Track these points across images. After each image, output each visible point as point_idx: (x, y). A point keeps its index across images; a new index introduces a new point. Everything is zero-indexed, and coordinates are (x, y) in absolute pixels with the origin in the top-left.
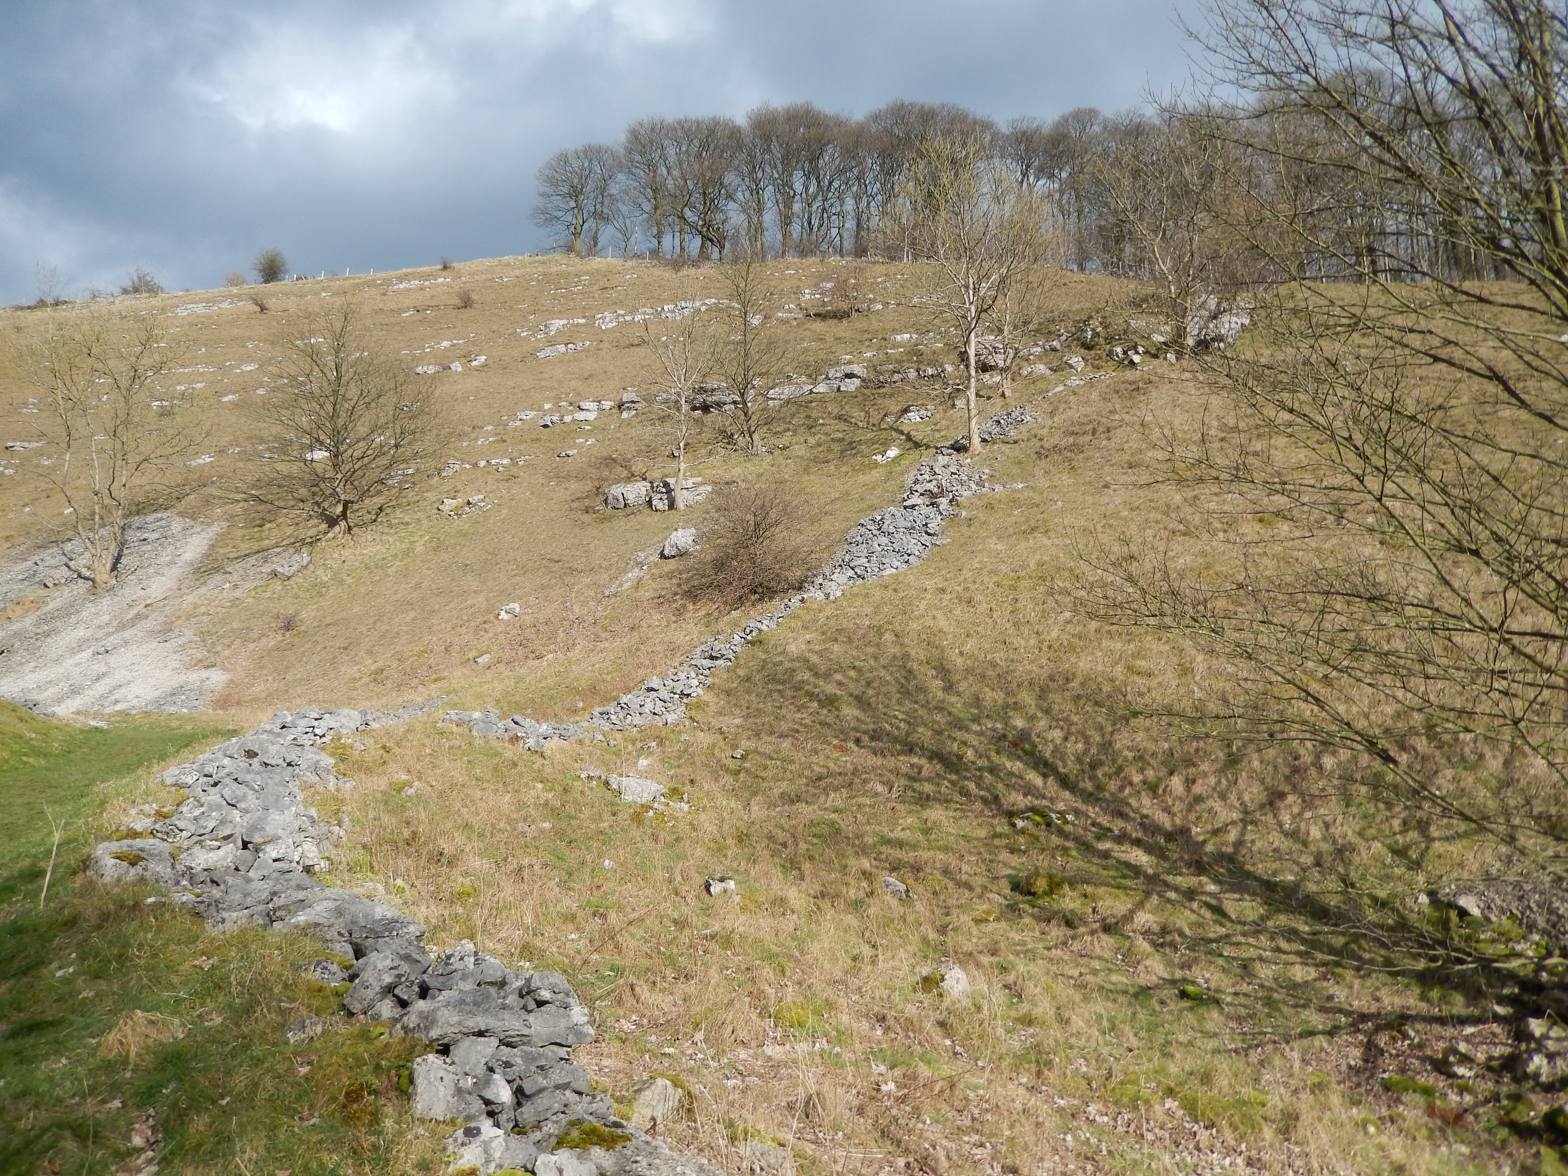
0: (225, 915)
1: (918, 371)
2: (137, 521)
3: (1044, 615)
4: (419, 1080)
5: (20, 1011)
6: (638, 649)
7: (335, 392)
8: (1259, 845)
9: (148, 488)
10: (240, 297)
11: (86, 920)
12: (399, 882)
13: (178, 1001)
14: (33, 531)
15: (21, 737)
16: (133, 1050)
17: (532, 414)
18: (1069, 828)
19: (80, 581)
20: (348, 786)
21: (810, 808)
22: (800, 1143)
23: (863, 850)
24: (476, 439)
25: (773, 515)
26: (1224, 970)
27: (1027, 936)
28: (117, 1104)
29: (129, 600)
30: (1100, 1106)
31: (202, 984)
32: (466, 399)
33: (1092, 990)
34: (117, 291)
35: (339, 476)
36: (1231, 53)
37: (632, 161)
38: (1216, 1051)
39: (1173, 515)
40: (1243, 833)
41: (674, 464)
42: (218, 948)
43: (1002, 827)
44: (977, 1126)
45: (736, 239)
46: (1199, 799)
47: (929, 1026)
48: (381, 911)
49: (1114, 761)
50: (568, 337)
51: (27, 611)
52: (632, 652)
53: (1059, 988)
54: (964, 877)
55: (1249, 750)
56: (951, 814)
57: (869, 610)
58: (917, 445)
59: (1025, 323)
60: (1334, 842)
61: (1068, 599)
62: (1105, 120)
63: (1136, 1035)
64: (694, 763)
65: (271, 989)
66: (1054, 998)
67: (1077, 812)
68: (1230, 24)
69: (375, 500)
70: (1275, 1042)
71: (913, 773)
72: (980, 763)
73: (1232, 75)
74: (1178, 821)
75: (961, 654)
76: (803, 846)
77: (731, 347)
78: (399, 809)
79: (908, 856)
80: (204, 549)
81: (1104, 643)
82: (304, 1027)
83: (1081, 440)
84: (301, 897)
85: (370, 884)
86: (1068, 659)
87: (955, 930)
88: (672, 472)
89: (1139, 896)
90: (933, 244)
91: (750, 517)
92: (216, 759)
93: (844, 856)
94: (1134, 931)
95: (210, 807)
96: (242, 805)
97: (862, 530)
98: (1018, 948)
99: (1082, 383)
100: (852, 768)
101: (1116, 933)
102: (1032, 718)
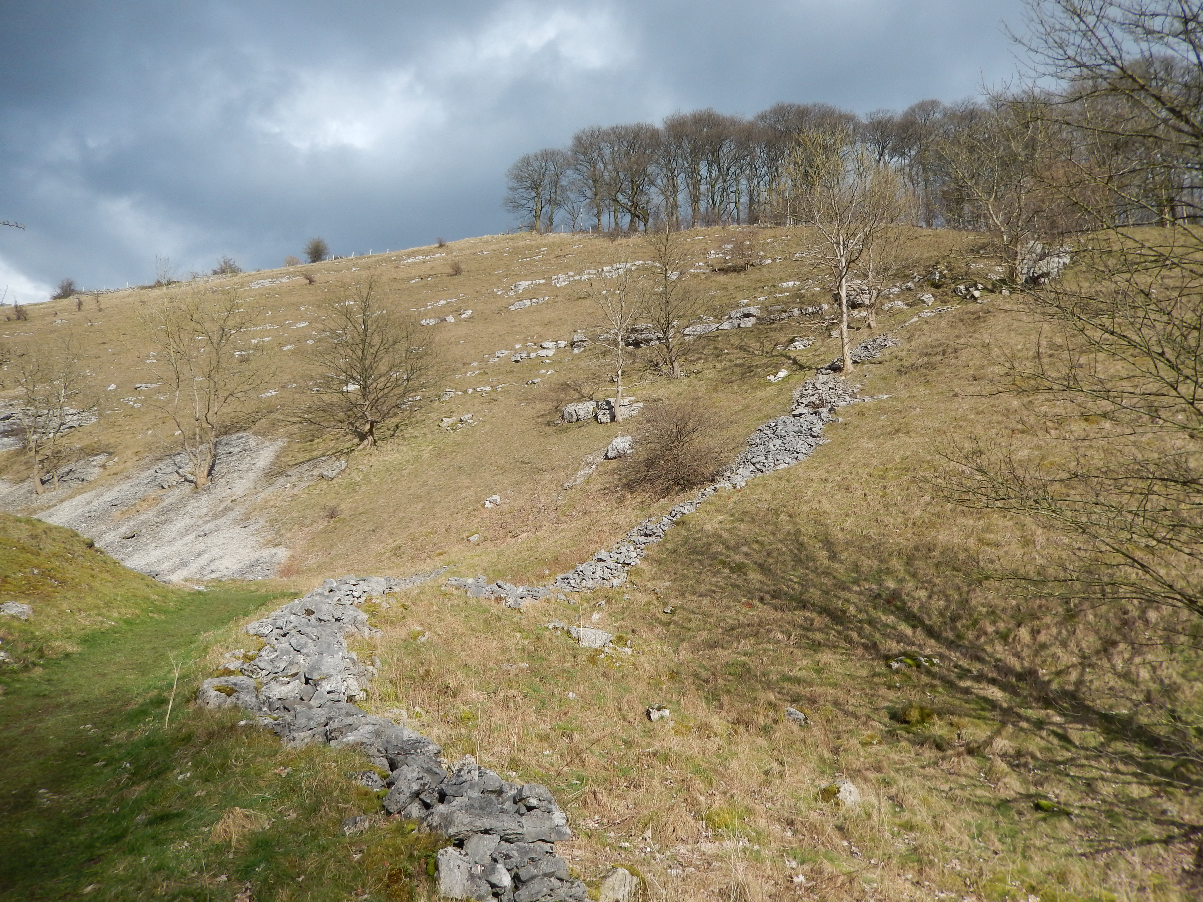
0: (296, 734)
1: (801, 310)
2: (225, 439)
3: (909, 499)
4: (443, 868)
5: (154, 805)
6: (589, 529)
7: (363, 341)
8: (1096, 684)
9: (233, 415)
10: (295, 274)
11: (198, 737)
12: (418, 709)
13: (265, 800)
14: (153, 448)
15: (148, 599)
16: (234, 838)
17: (506, 352)
18: (935, 669)
19: (186, 483)
20: (379, 635)
21: (726, 652)
23: (769, 686)
24: (466, 373)
25: (690, 424)
26: (1071, 787)
27: (904, 756)
28: (224, 878)
29: (220, 497)
30: (974, 899)
31: (281, 788)
32: (457, 343)
33: (961, 802)
34: (210, 273)
35: (367, 403)
36: (1050, 53)
37: (577, 160)
38: (1069, 855)
39: (1012, 417)
40: (1082, 674)
41: (614, 388)
42: (291, 760)
43: (881, 668)
45: (657, 215)
46: (1043, 646)
47: (829, 829)
48: (408, 733)
49: (971, 615)
50: (532, 294)
51: (150, 506)
52: (586, 531)
53: (933, 800)
54: (851, 708)
55: (1084, 607)
56: (838, 657)
57: (767, 496)
58: (802, 367)
59: (885, 270)
60: (1162, 681)
61: (927, 486)
62: (944, 108)
63: (1000, 840)
64: (634, 617)
65: (331, 793)
66: (929, 808)
67: (941, 657)
68: (1048, 29)
69: (393, 420)
70: (1118, 848)
71: (807, 624)
72: (860, 616)
73: (1052, 69)
74: (1026, 664)
75: (842, 530)
76: (721, 682)
77: (656, 297)
78: (415, 653)
79: (806, 691)
80: (271, 459)
81: (959, 520)
82: (356, 823)
83: (934, 359)
84: (349, 722)
85: (396, 710)
86: (930, 533)
87: (846, 751)
88: (612, 393)
89: (996, 725)
90: (810, 211)
91: (673, 427)
92: (285, 616)
93: (754, 690)
94: (993, 754)
95: (282, 651)
96: (304, 651)
97: (761, 434)
98: (898, 766)
99: (933, 314)
100: (757, 620)
101: (978, 756)
102: (902, 581)
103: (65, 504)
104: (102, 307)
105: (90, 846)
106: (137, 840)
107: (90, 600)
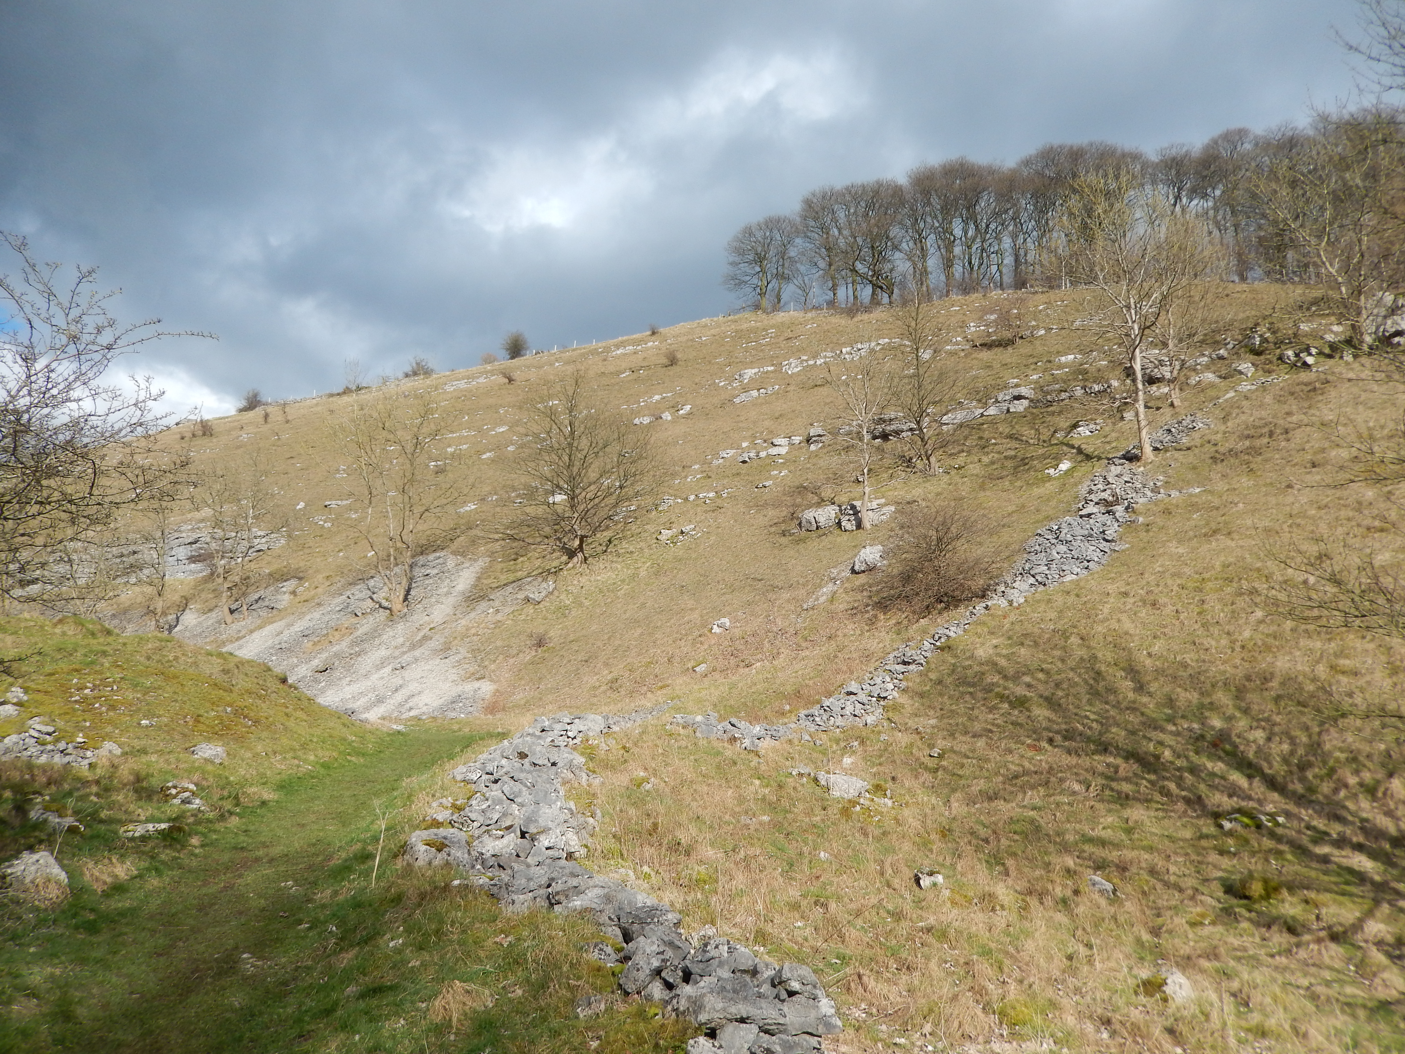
0: (515, 897)
1: (1084, 388)
2: (421, 560)
3: (1234, 615)
5: (365, 975)
6: (836, 657)
7: (570, 445)
9: (428, 533)
10: (492, 373)
11: (409, 898)
12: (646, 869)
13: (486, 973)
14: (346, 571)
15: (345, 740)
16: (455, 1016)
17: (732, 452)
18: (1280, 831)
19: (381, 610)
20: (598, 781)
21: (1009, 806)
23: (1065, 848)
24: (686, 477)
25: (954, 530)
27: (1247, 941)
29: (417, 625)
31: (503, 959)
32: (675, 443)
33: (1327, 1002)
34: (400, 375)
35: (576, 515)
37: (807, 226)
39: (1366, 512)
41: (859, 489)
42: (513, 927)
43: (1209, 828)
45: (903, 285)
47: (1157, 1032)
48: (644, 899)
49: (1325, 763)
50: (760, 383)
51: (343, 636)
52: (831, 659)
54: (1173, 879)
56: (1152, 814)
57: (1053, 615)
58: (1088, 457)
59: (1189, 336)
62: (1256, 137)
64: (894, 762)
65: (560, 968)
66: (1286, 1009)
67: (1288, 814)
68: (1393, 32)
69: (605, 534)
71: (1110, 772)
72: (1179, 763)
75: (1150, 655)
76: (1004, 842)
77: (906, 380)
78: (639, 802)
79: (1114, 855)
80: (471, 581)
81: (1303, 642)
82: (590, 1004)
83: (1258, 443)
84: (575, 884)
85: (622, 870)
86: (1264, 659)
87: (1170, 932)
88: (857, 495)
89: (1367, 904)
90: (1091, 271)
91: (933, 533)
92: (495, 759)
93: (1046, 853)
94: (1366, 941)
95: (493, 801)
96: (518, 800)
97: (1041, 540)
98: (1239, 954)
99: (1254, 387)
100: (1047, 767)
101: (1345, 942)
102: (1230, 719)
103: (256, 635)
104: (289, 418)
105: (299, 1021)
106: (349, 1016)
107: (285, 741)
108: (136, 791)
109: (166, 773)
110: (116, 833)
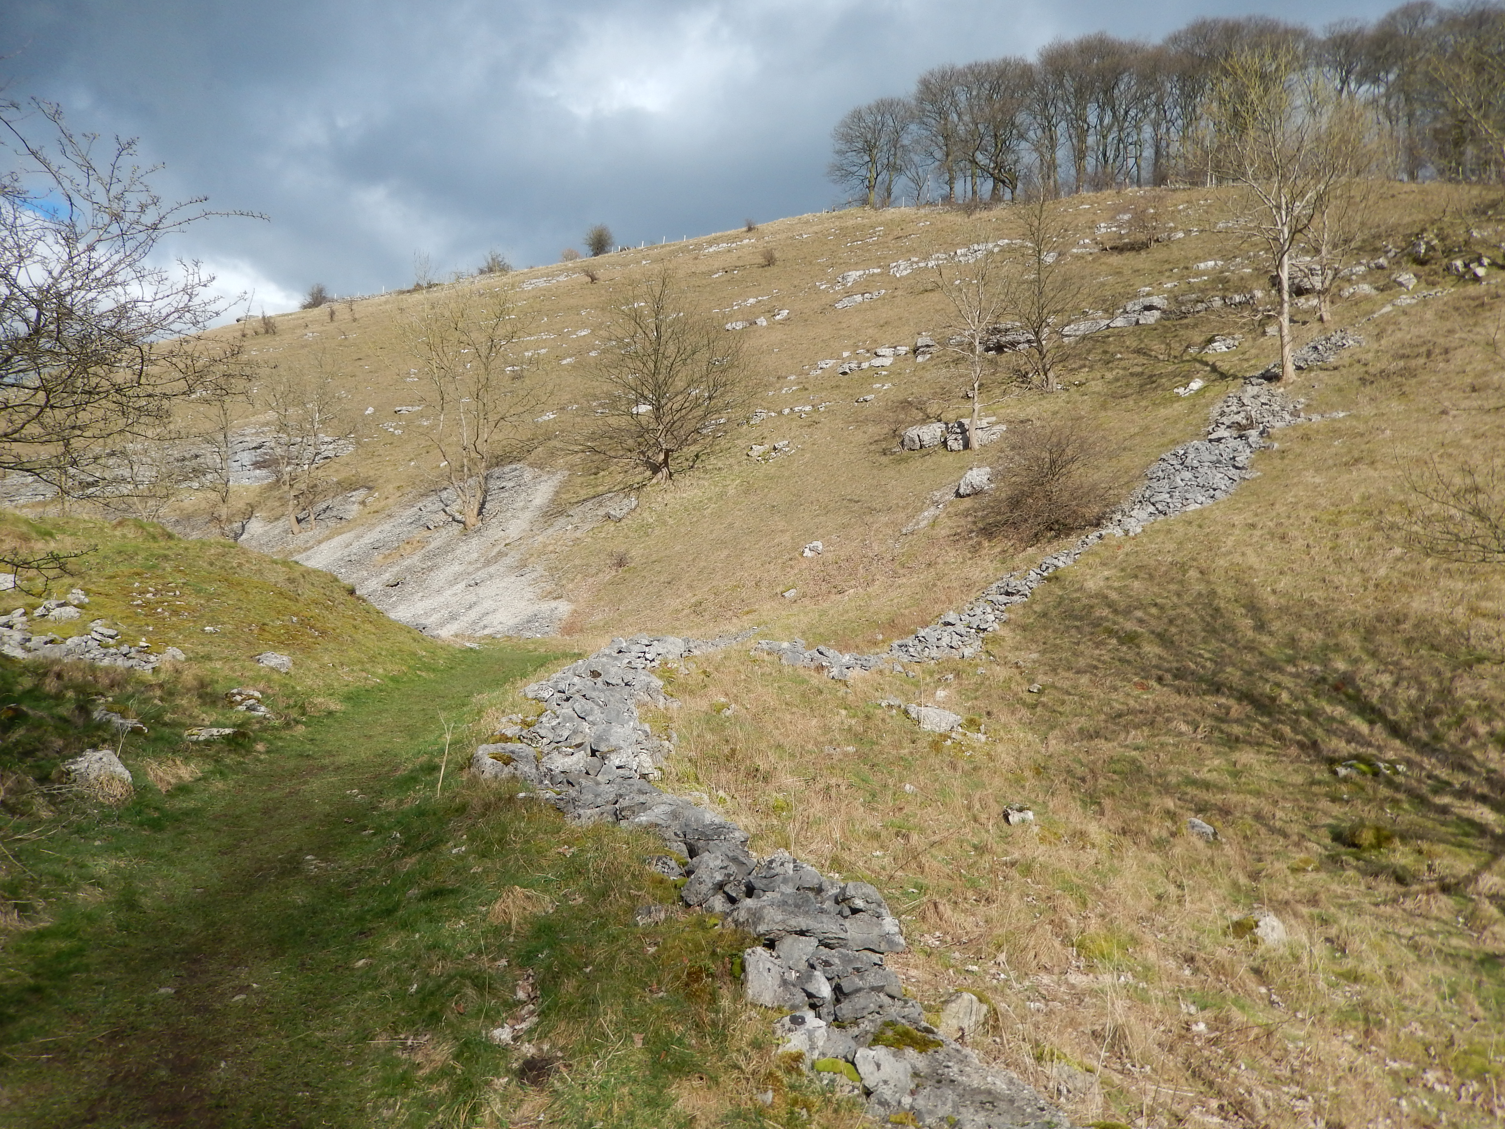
0: (581, 811)
1: (1224, 299)
2: (497, 472)
3: (1370, 551)
4: (750, 969)
5: (427, 879)
6: (934, 585)
7: (656, 351)
9: (504, 443)
10: (574, 270)
11: (473, 808)
12: (721, 793)
13: (548, 881)
14: (417, 482)
15: (415, 654)
16: (514, 920)
17: (831, 362)
18: (1400, 779)
19: (454, 523)
20: (675, 705)
21: (1110, 745)
22: (1107, 1071)
23: (1166, 789)
24: (781, 388)
25: (1069, 452)
27: (1351, 889)
28: (503, 962)
29: (492, 540)
30: (1440, 1074)
31: (566, 868)
32: (770, 352)
33: (1429, 952)
34: (475, 272)
35: (661, 427)
37: (923, 111)
41: (969, 405)
42: (577, 839)
43: (1321, 773)
44: (1297, 1077)
45: (1028, 178)
47: (1242, 971)
48: (712, 815)
49: (1454, 710)
50: (864, 287)
51: (415, 549)
52: (930, 587)
53: (1389, 946)
54: (1278, 824)
56: (1263, 757)
57: (1172, 546)
58: (1223, 376)
59: (1346, 241)
61: (1398, 535)
62: (1441, 12)
63: (1481, 1004)
64: (990, 696)
65: (622, 878)
66: (1383, 956)
67: (1409, 763)
69: (692, 448)
71: (1221, 713)
72: (1296, 706)
75: (1274, 592)
76: (1102, 782)
77: (1025, 286)
78: (718, 728)
79: (1218, 798)
80: (550, 495)
81: (1442, 582)
82: (650, 913)
83: (1413, 363)
84: (642, 800)
85: (697, 793)
86: (1399, 598)
87: (1270, 877)
88: (967, 413)
89: (1485, 857)
90: (1240, 165)
91: (1046, 455)
92: (567, 678)
93: (1146, 794)
94: (1479, 894)
95: (564, 718)
96: (590, 718)
97: (1164, 465)
98: (1341, 901)
99: (1414, 301)
100: (1153, 706)
101: (1456, 894)
102: (1356, 661)
103: (323, 546)
104: (357, 316)
105: (360, 919)
106: (410, 915)
107: (352, 653)
108: (200, 696)
109: (232, 680)
110: (180, 736)
